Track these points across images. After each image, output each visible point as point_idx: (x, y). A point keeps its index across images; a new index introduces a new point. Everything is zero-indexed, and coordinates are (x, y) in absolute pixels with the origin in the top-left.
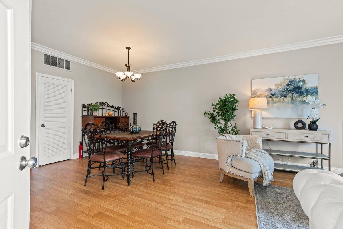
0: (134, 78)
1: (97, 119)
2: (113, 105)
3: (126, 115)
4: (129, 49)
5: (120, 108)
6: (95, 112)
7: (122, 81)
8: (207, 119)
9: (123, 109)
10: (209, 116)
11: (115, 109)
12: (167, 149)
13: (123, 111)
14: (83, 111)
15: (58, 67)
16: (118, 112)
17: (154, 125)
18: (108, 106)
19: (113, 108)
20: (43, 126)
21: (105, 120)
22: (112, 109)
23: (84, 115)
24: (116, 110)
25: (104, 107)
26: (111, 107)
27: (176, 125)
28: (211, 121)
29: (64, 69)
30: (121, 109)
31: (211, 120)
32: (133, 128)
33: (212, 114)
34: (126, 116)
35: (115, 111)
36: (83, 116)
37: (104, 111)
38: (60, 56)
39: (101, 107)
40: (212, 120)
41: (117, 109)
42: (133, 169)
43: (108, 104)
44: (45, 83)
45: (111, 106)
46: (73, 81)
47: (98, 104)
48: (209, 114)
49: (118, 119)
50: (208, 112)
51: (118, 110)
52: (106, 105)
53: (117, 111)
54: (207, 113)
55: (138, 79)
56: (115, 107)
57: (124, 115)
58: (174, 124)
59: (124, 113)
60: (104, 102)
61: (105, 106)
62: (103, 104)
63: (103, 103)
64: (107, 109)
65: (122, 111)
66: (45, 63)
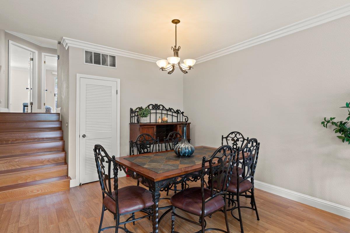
0: (185, 67)
1: (145, 128)
2: (169, 108)
3: (187, 120)
4: (176, 23)
5: (179, 111)
6: (144, 118)
7: (169, 73)
8: (330, 133)
9: (183, 113)
10: (334, 127)
11: (173, 112)
12: (240, 190)
13: (183, 115)
14: (131, 117)
15: (101, 65)
16: (177, 117)
17: (223, 138)
18: (163, 109)
19: (171, 111)
20: (84, 136)
21: (155, 129)
22: (169, 113)
23: (132, 122)
24: (174, 114)
25: (158, 111)
26: (167, 110)
27: (258, 144)
28: (339, 137)
29: (109, 67)
30: (180, 113)
31: (339, 134)
32: (179, 148)
33: (342, 124)
34: (187, 122)
35: (172, 115)
36: (131, 124)
37: (159, 115)
38: (103, 51)
39: (154, 111)
40: (343, 136)
41: (175, 112)
42: (172, 225)
43: (163, 107)
44: (87, 85)
45: (168, 108)
46: (119, 81)
47: (151, 107)
48: (333, 123)
49: (175, 127)
50: (331, 119)
51: (178, 114)
52: (161, 108)
53: (176, 115)
54: (328, 122)
55: (190, 68)
56: (172, 111)
57: (184, 121)
58: (255, 144)
59: (184, 118)
60: (158, 105)
61: (159, 109)
62: (156, 107)
63: (156, 105)
64: (162, 113)
65: (181, 115)
66: (86, 62)
